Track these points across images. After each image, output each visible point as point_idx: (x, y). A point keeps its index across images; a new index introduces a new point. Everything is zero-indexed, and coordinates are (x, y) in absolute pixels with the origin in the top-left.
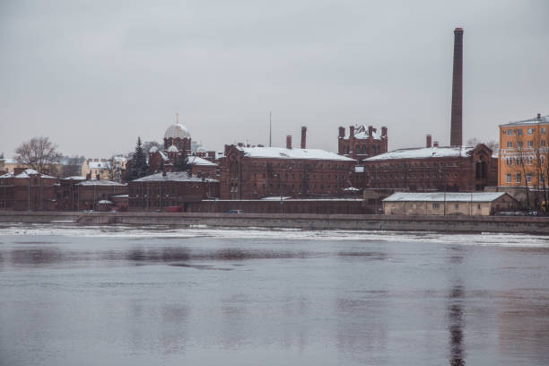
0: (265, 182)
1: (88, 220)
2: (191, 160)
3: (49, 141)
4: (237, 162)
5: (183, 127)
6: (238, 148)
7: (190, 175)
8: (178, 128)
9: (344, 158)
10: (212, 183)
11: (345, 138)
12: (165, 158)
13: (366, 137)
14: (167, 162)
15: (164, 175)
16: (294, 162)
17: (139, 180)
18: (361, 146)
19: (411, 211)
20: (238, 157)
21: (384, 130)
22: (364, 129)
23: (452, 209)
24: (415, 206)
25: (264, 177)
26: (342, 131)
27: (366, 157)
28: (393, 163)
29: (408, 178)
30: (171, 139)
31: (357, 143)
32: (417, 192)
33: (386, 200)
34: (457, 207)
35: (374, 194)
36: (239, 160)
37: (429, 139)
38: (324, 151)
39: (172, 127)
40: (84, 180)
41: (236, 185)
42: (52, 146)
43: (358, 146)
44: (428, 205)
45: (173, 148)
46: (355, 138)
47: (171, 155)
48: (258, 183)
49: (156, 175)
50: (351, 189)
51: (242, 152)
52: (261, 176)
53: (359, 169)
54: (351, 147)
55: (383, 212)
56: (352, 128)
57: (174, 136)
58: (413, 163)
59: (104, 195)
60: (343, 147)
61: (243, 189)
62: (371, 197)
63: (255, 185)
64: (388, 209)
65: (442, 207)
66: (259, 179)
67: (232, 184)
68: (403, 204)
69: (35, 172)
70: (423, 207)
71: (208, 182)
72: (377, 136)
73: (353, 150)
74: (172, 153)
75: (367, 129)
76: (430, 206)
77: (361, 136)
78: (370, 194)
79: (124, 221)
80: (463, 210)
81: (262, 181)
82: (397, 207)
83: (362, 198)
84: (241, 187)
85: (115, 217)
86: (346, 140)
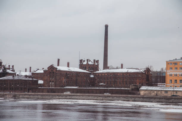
13: (92, 64)
19: (153, 94)
20: (54, 70)
24: (155, 92)
25: (65, 79)
31: (89, 66)
36: (55, 72)
37: (122, 65)
41: (53, 81)
43: (90, 67)
48: (63, 81)
51: (56, 68)
53: (92, 76)
54: (87, 67)
56: (88, 60)
64: (142, 93)
68: (149, 91)
71: (34, 80)
78: (132, 86)
80: (179, 94)
82: (147, 92)
84: (56, 82)
85: (15, 95)
86: (84, 65)
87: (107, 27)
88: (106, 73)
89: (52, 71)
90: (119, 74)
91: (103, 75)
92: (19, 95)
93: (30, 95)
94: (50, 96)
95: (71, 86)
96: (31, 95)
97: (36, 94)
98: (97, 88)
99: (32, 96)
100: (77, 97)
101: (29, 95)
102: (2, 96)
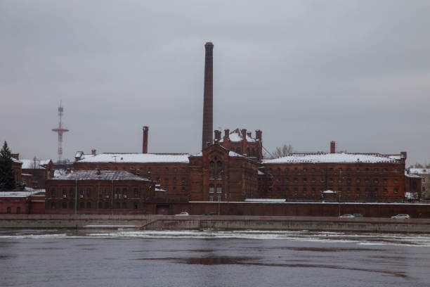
18: (251, 149)
41: (218, 186)
51: (228, 152)
67: (211, 185)
87: (209, 48)
89: (216, 158)
90: (337, 167)
92: (214, 221)
93: (247, 221)
94: (311, 224)
96: (249, 221)
97: (268, 219)
98: (323, 203)
99: (254, 224)
100: (396, 228)
101: (245, 221)
102: (169, 224)
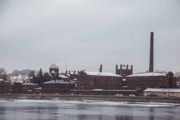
0: (93, 84)
1: (33, 97)
2: (60, 76)
3: (4, 69)
4: (83, 77)
5: (56, 65)
6: (84, 71)
7: (65, 81)
8: (55, 65)
9: (118, 76)
10: (73, 84)
11: (118, 69)
12: (51, 75)
13: (126, 68)
14: (51, 77)
15: (55, 81)
16: (103, 77)
17: (46, 83)
18: (124, 72)
20: (84, 75)
21: (132, 66)
22: (125, 66)
23: (171, 95)
24: (156, 93)
26: (117, 66)
27: (126, 76)
28: (137, 78)
29: (143, 83)
30: (52, 69)
32: (153, 88)
33: (144, 91)
34: (173, 94)
35: (140, 89)
36: (84, 76)
38: (111, 73)
39: (52, 65)
40: (23, 83)
41: (83, 85)
42: (5, 71)
43: (123, 72)
44: (161, 93)
45: (53, 72)
46: (122, 69)
47: (52, 74)
49: (52, 81)
50: (125, 87)
51: (86, 73)
52: (92, 81)
53: (124, 80)
54: (121, 72)
55: (143, 95)
56: (121, 65)
57: (53, 67)
58: (145, 78)
59: (30, 88)
60: (118, 72)
61: (86, 86)
62: (138, 90)
63: (90, 85)
64: (145, 94)
65: (167, 94)
66: (91, 83)
67: (81, 85)
69: (2, 80)
70: (159, 94)
71: (71, 84)
72: (130, 68)
73: (121, 73)
74: (53, 73)
75: (126, 66)
76: (162, 94)
77: (124, 68)
78: (138, 89)
79: (47, 97)
80: (175, 95)
81: (92, 84)
82: (149, 93)
83: (135, 90)
84: (85, 86)
85: (43, 96)
86: (119, 70)
87: (152, 34)
88: (136, 77)
91: (133, 78)
95: (98, 89)
